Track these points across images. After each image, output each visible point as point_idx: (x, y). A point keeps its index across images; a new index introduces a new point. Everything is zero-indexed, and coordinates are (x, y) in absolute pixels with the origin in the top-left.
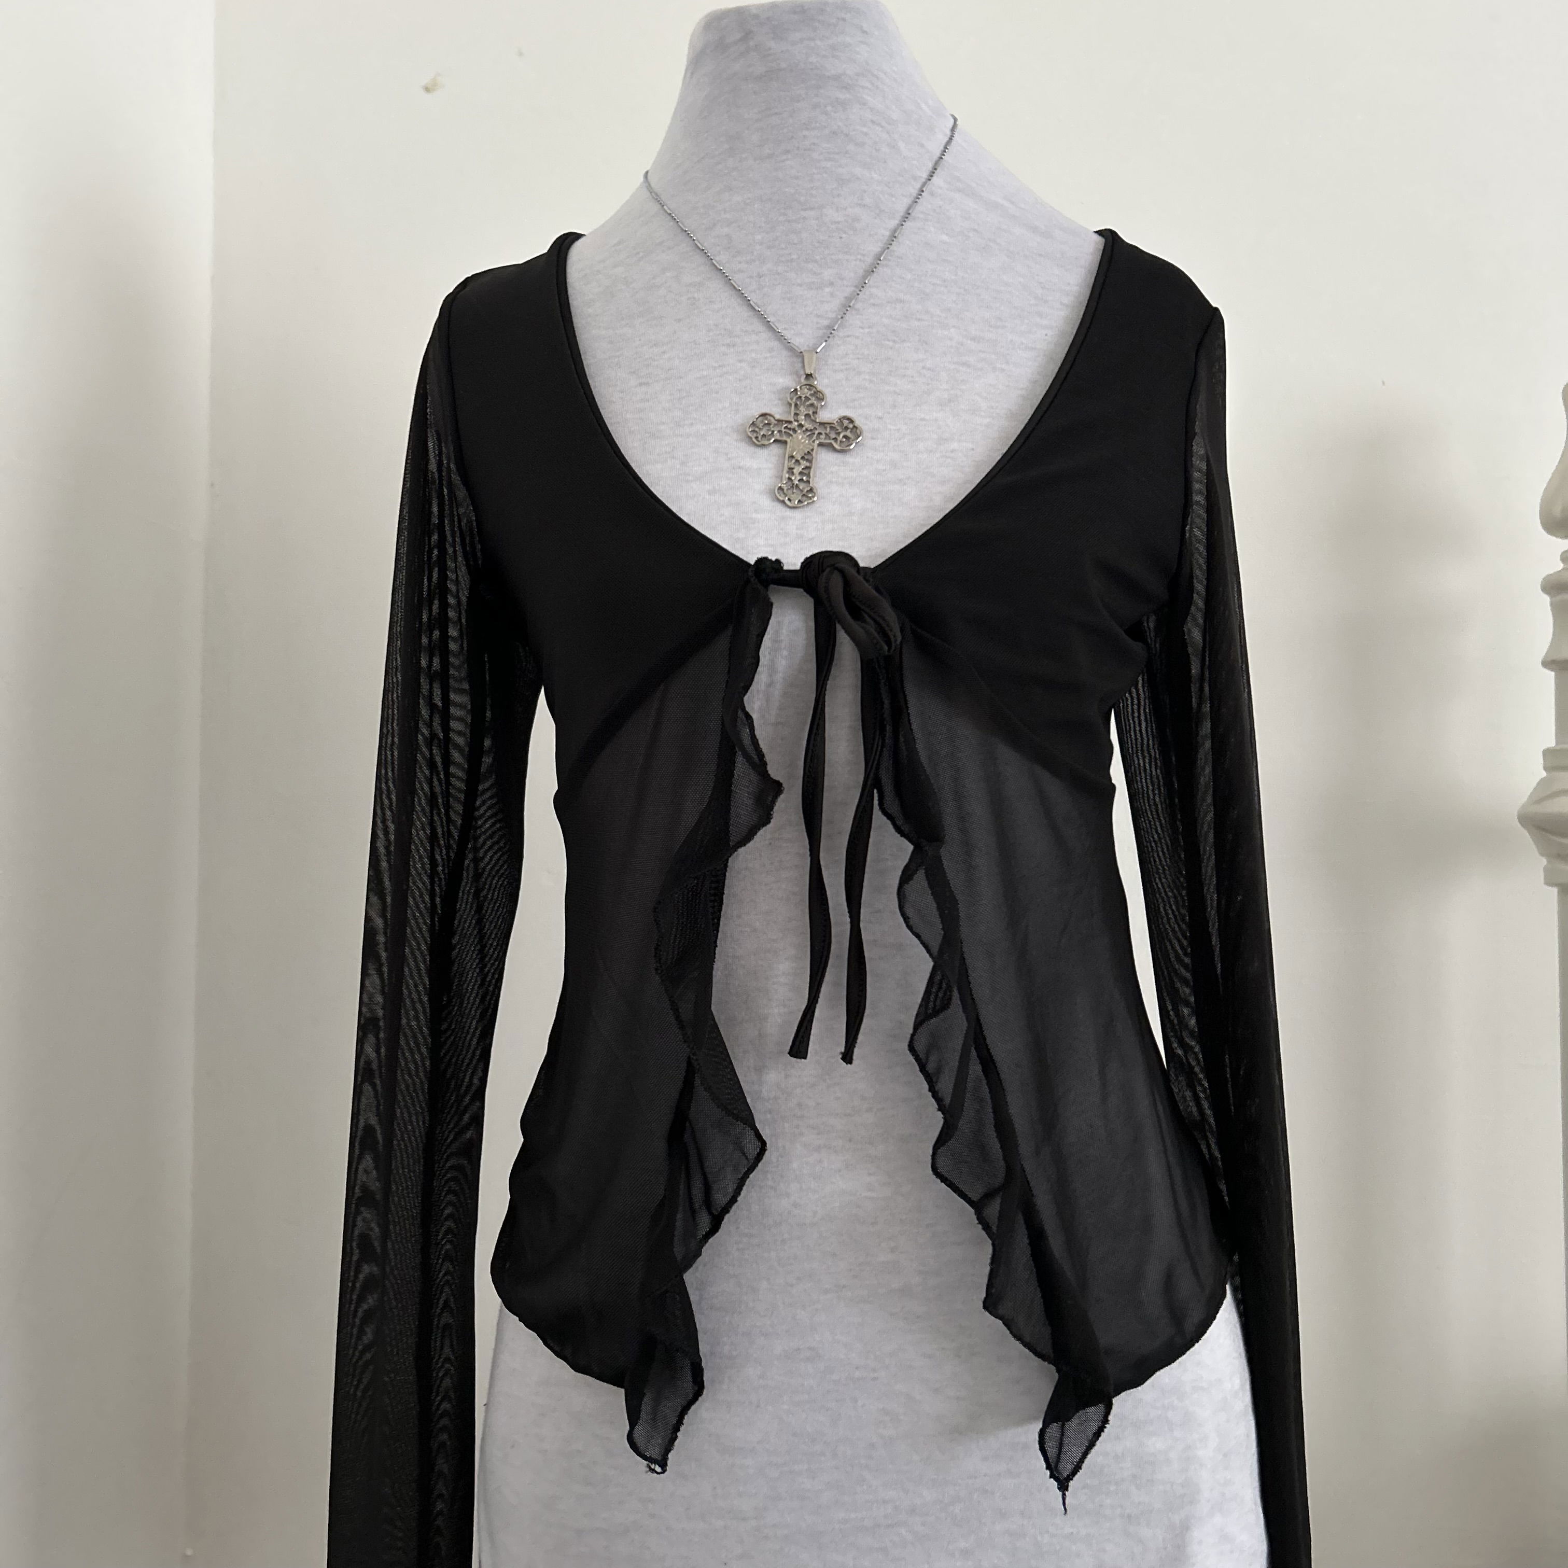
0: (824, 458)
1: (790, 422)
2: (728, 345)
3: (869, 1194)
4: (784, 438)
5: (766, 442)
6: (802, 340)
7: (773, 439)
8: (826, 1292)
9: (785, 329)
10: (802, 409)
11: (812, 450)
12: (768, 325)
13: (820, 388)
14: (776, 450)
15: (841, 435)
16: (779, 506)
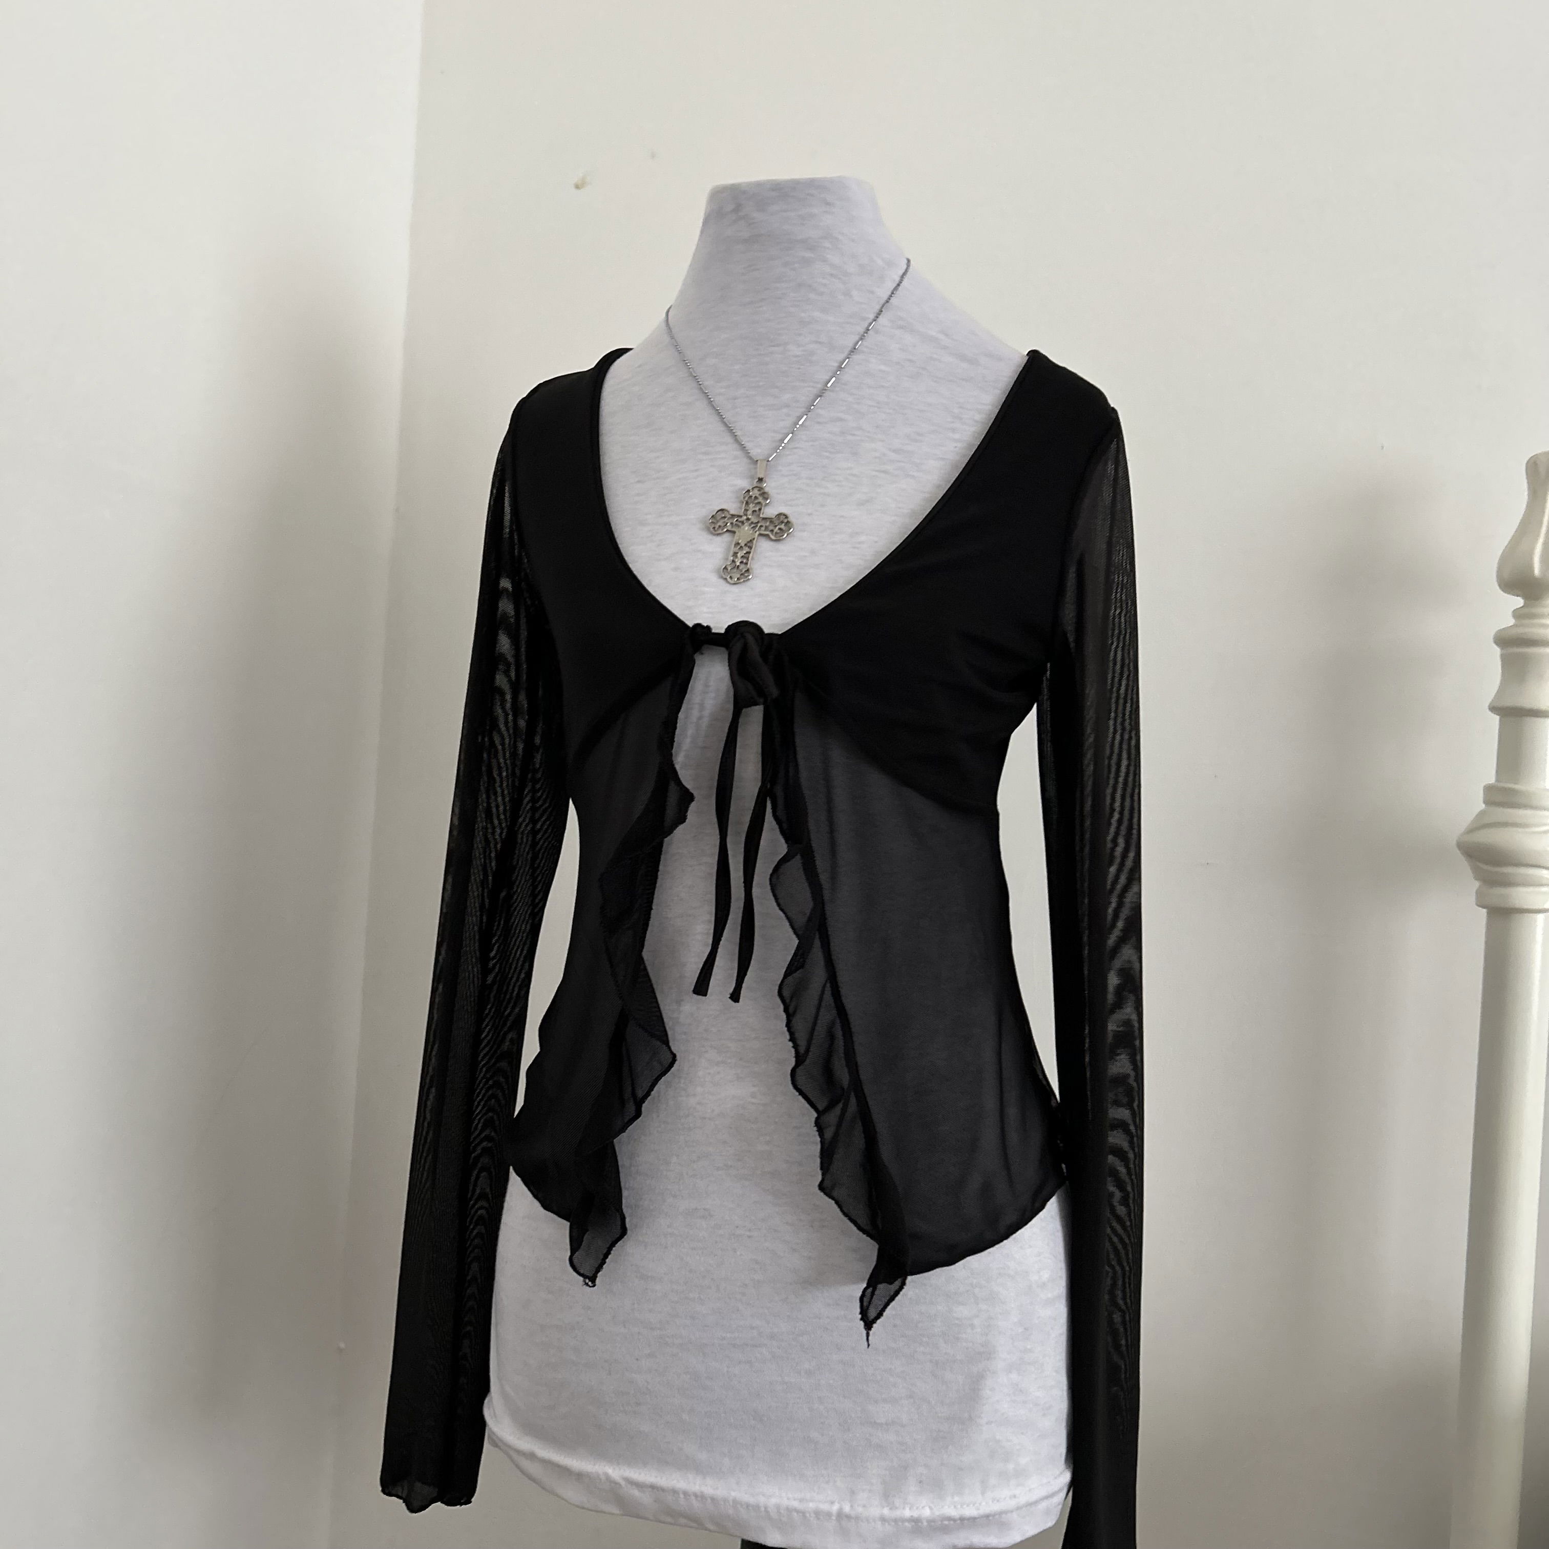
0: (764, 548)
1: (741, 516)
2: (706, 453)
3: (753, 1100)
4: (733, 529)
5: (720, 531)
6: (759, 451)
7: (725, 530)
8: (718, 1169)
9: (748, 442)
10: (751, 505)
11: (754, 539)
12: (735, 437)
13: (766, 490)
14: (727, 537)
15: (777, 528)
16: (722, 582)
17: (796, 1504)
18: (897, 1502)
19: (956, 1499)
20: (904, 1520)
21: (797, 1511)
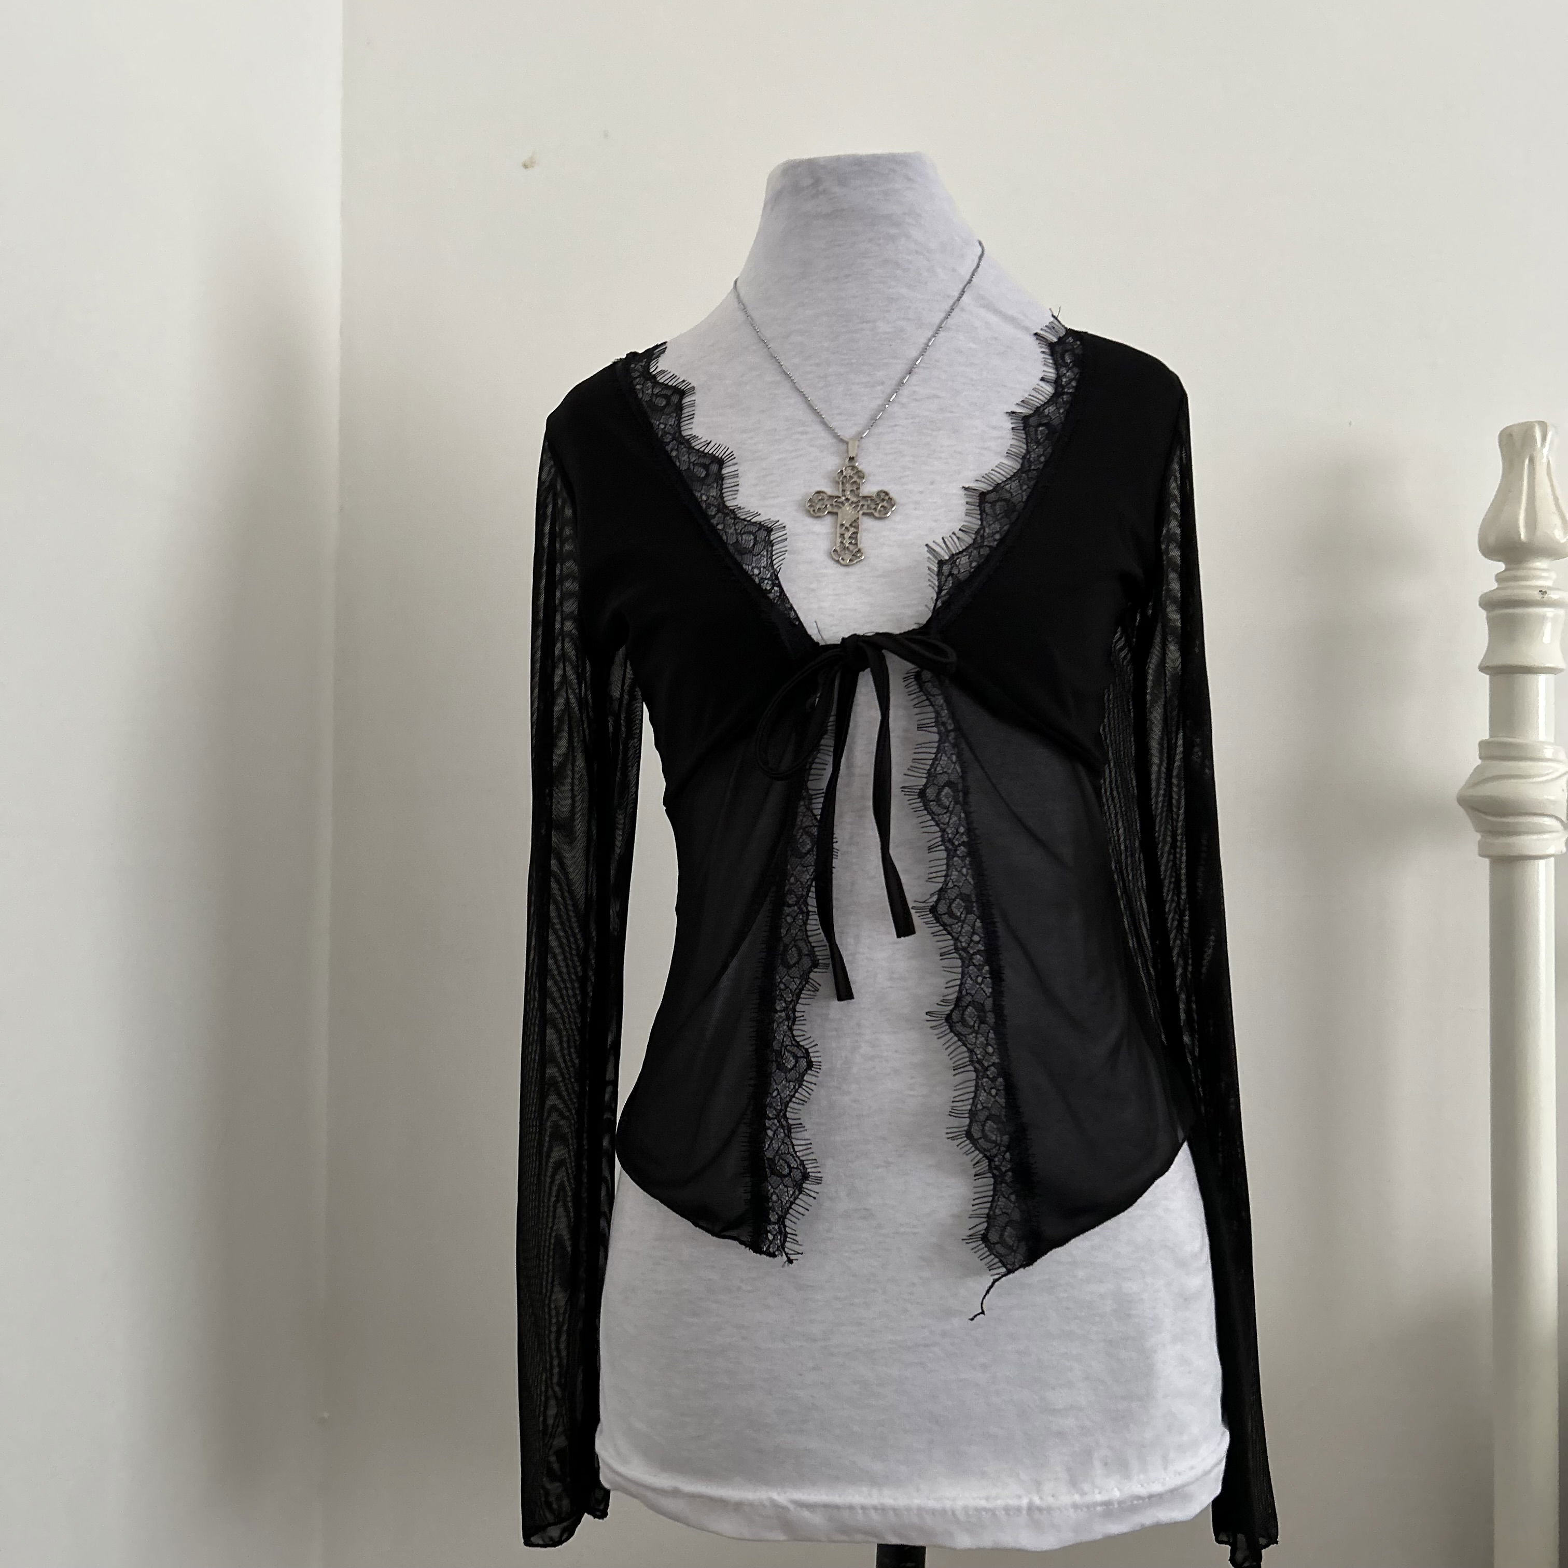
1: (839, 497)
4: (836, 510)
5: (820, 514)
7: (826, 512)
10: (847, 486)
11: (858, 518)
14: (829, 519)
15: (880, 506)
17: (983, 1503)
18: (1086, 1487)
19: (1142, 1477)
20: (1095, 1504)
21: (986, 1510)
